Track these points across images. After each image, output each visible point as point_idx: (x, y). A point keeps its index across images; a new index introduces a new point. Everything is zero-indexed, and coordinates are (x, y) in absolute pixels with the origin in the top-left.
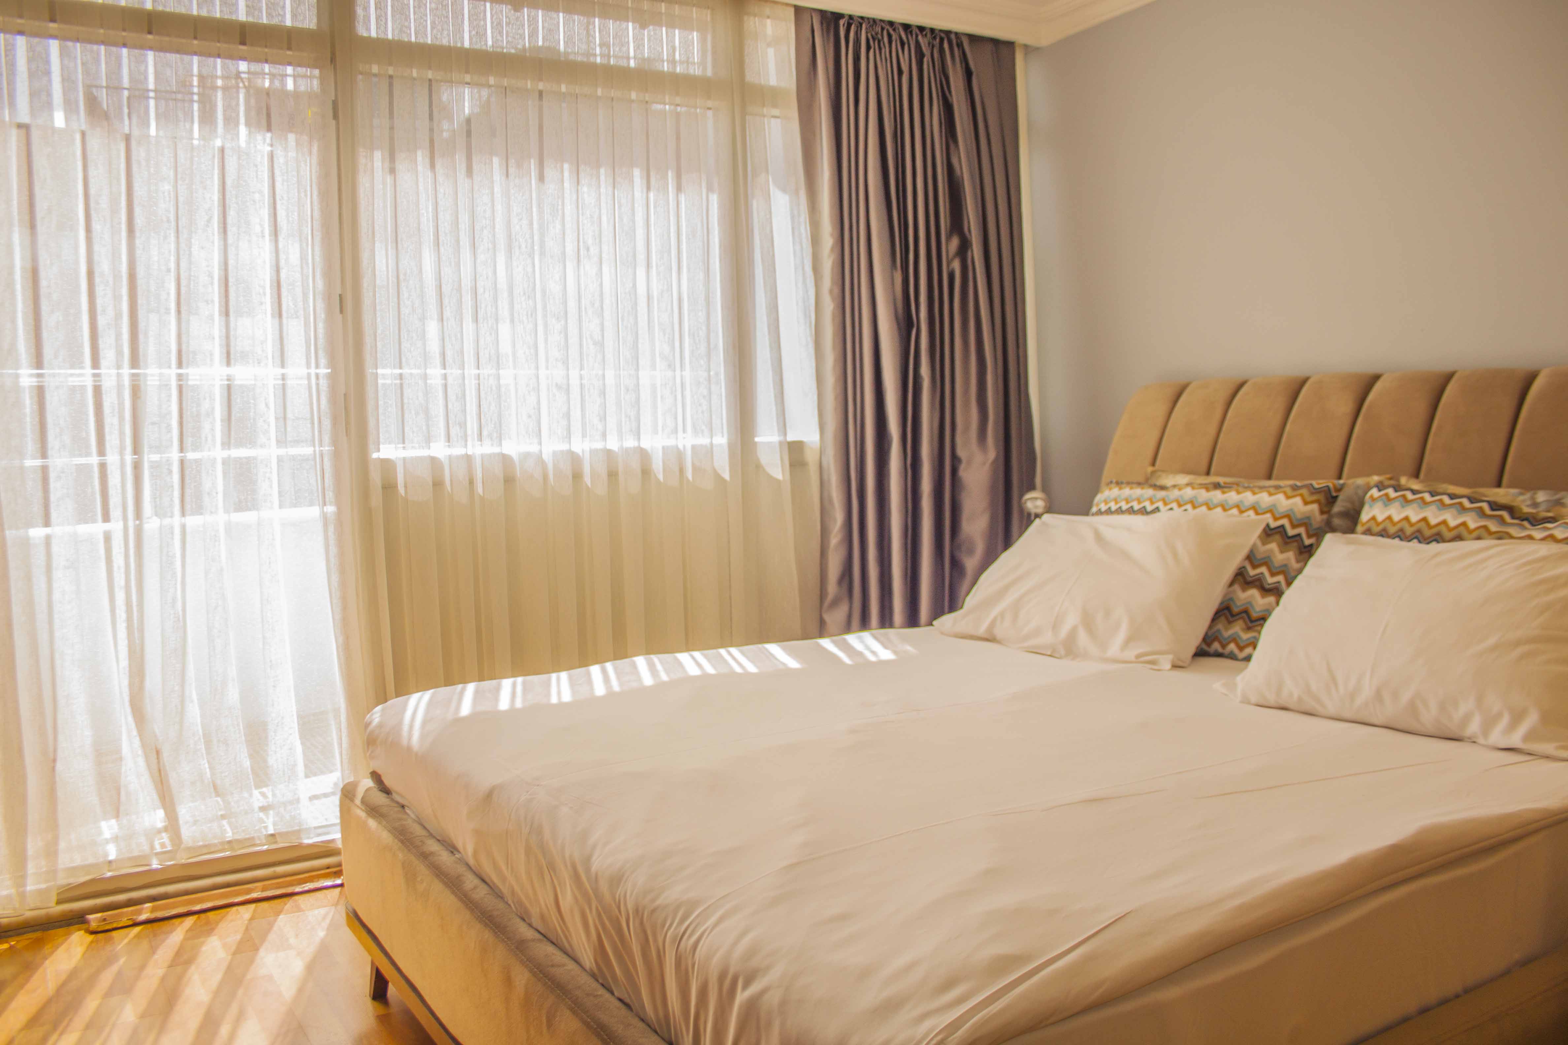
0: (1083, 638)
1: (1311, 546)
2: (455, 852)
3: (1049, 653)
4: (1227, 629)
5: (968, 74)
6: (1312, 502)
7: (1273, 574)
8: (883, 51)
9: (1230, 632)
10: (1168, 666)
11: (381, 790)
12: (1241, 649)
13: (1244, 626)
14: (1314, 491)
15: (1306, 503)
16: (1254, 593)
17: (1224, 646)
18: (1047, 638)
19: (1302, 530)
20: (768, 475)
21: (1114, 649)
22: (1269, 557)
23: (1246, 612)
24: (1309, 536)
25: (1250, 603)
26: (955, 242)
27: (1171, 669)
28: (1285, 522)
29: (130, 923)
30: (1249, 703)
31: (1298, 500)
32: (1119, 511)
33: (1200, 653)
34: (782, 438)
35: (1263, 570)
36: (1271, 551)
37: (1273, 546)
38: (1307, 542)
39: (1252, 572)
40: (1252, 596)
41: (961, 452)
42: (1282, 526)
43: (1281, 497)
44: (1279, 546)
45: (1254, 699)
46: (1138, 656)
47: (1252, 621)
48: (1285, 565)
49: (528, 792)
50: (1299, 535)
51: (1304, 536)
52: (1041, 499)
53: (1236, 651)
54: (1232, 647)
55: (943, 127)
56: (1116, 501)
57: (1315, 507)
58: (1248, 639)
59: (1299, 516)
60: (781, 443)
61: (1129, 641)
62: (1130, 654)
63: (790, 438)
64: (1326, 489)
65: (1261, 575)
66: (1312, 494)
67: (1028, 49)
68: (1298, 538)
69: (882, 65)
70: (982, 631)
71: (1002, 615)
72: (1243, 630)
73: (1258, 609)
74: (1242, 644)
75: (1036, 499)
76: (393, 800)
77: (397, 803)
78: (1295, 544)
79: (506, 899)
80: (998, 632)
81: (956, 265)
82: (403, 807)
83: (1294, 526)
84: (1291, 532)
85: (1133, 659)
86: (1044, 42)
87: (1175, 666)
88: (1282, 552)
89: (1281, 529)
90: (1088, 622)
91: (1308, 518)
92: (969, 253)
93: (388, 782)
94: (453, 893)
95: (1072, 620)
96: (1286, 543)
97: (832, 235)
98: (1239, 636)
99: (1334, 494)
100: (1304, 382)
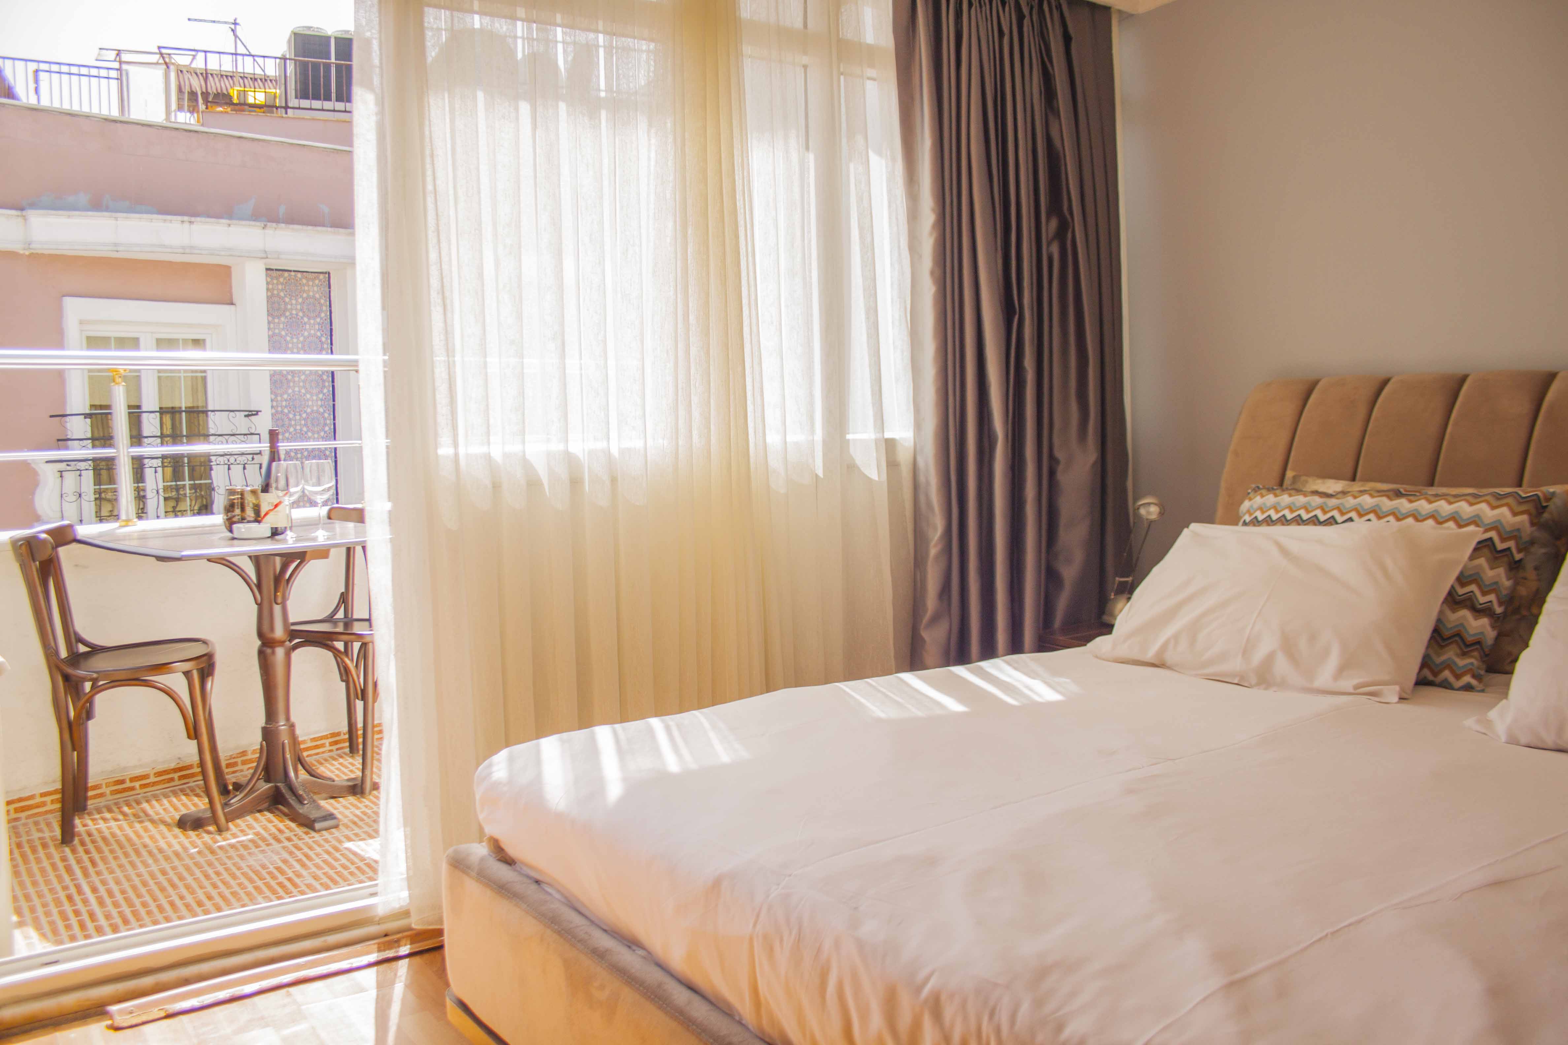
0: (1282, 666)
1: (1520, 560)
2: (634, 947)
3: (1236, 682)
4: (1439, 655)
5: (1067, 39)
6: (1522, 513)
7: (1484, 593)
8: (984, 8)
9: (1443, 658)
10: (1395, 699)
11: (499, 860)
12: (1458, 677)
13: (1458, 651)
14: (1521, 501)
15: (1515, 514)
16: (1465, 614)
17: (1435, 674)
18: (1235, 664)
19: (1511, 544)
20: (865, 475)
21: (1325, 676)
22: (1478, 573)
23: (1458, 635)
24: (1519, 551)
25: (1462, 625)
26: (1054, 223)
27: (1398, 702)
28: (1493, 534)
29: (163, 1014)
30: (1518, 744)
31: (1505, 510)
32: (1269, 521)
33: (1422, 682)
34: (879, 436)
35: (1473, 588)
36: (1480, 566)
37: (1482, 561)
38: (1518, 557)
39: (1461, 591)
40: (1464, 617)
41: (1059, 454)
42: (1491, 539)
43: (1483, 506)
44: (1488, 561)
45: (1523, 741)
46: (1356, 687)
47: (1467, 646)
48: (1496, 583)
49: (779, 885)
50: (1509, 549)
51: (1514, 550)
52: (1156, 504)
53: (1451, 679)
54: (1447, 674)
55: (1043, 97)
56: (1262, 509)
57: (1525, 518)
58: (1465, 665)
59: (1508, 529)
60: (877, 441)
61: (1342, 670)
62: (1347, 684)
63: (888, 435)
64: (1535, 498)
65: (1471, 594)
66: (1520, 503)
67: (1125, 16)
68: (1508, 553)
69: (983, 22)
70: (1150, 654)
71: (1176, 637)
72: (1458, 655)
73: (1472, 632)
74: (1458, 672)
75: (1149, 504)
76: (520, 873)
77: (528, 877)
78: (1505, 559)
79: (737, 1018)
80: (1170, 657)
81: (1055, 249)
82: (537, 882)
83: (1503, 540)
84: (1500, 546)
85: (1352, 691)
86: (1141, 9)
87: (1402, 699)
88: (1492, 568)
89: (1489, 543)
90: (1288, 646)
91: (1518, 530)
92: (1069, 235)
93: (512, 851)
94: (660, 1008)
95: (1267, 645)
96: (1496, 558)
97: (933, 210)
98: (1455, 663)
99: (1545, 504)
100: (1463, 379)
